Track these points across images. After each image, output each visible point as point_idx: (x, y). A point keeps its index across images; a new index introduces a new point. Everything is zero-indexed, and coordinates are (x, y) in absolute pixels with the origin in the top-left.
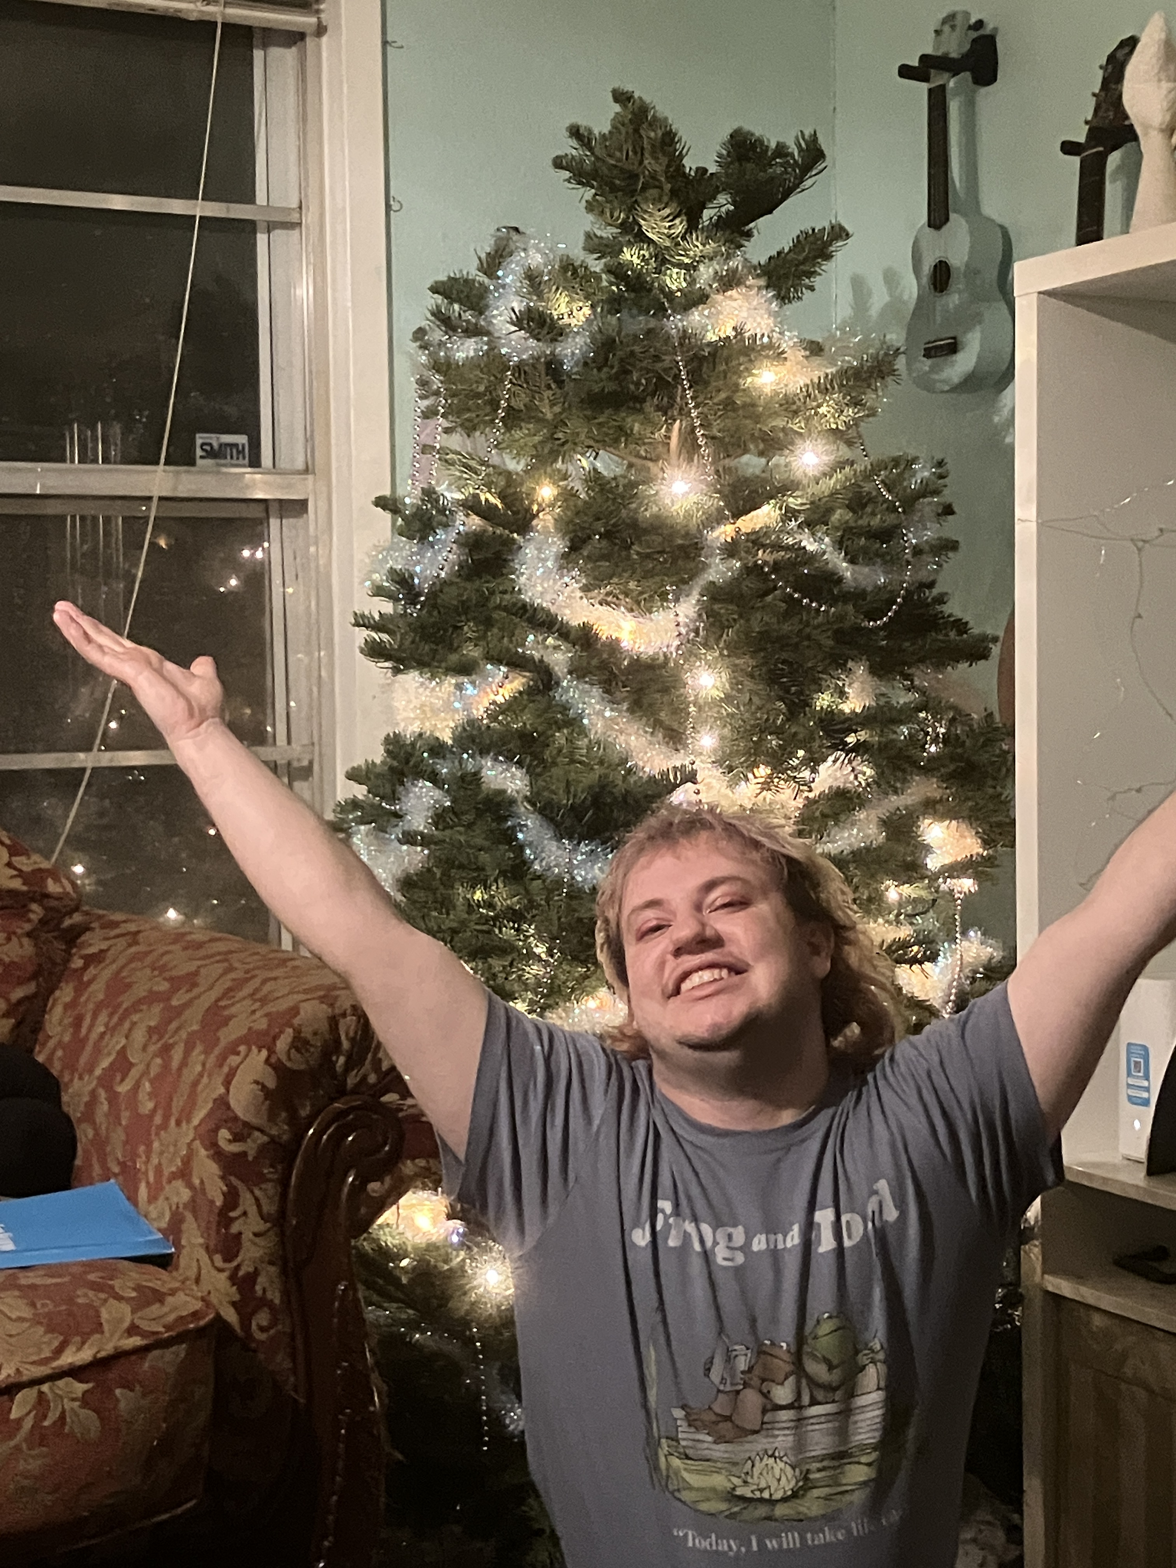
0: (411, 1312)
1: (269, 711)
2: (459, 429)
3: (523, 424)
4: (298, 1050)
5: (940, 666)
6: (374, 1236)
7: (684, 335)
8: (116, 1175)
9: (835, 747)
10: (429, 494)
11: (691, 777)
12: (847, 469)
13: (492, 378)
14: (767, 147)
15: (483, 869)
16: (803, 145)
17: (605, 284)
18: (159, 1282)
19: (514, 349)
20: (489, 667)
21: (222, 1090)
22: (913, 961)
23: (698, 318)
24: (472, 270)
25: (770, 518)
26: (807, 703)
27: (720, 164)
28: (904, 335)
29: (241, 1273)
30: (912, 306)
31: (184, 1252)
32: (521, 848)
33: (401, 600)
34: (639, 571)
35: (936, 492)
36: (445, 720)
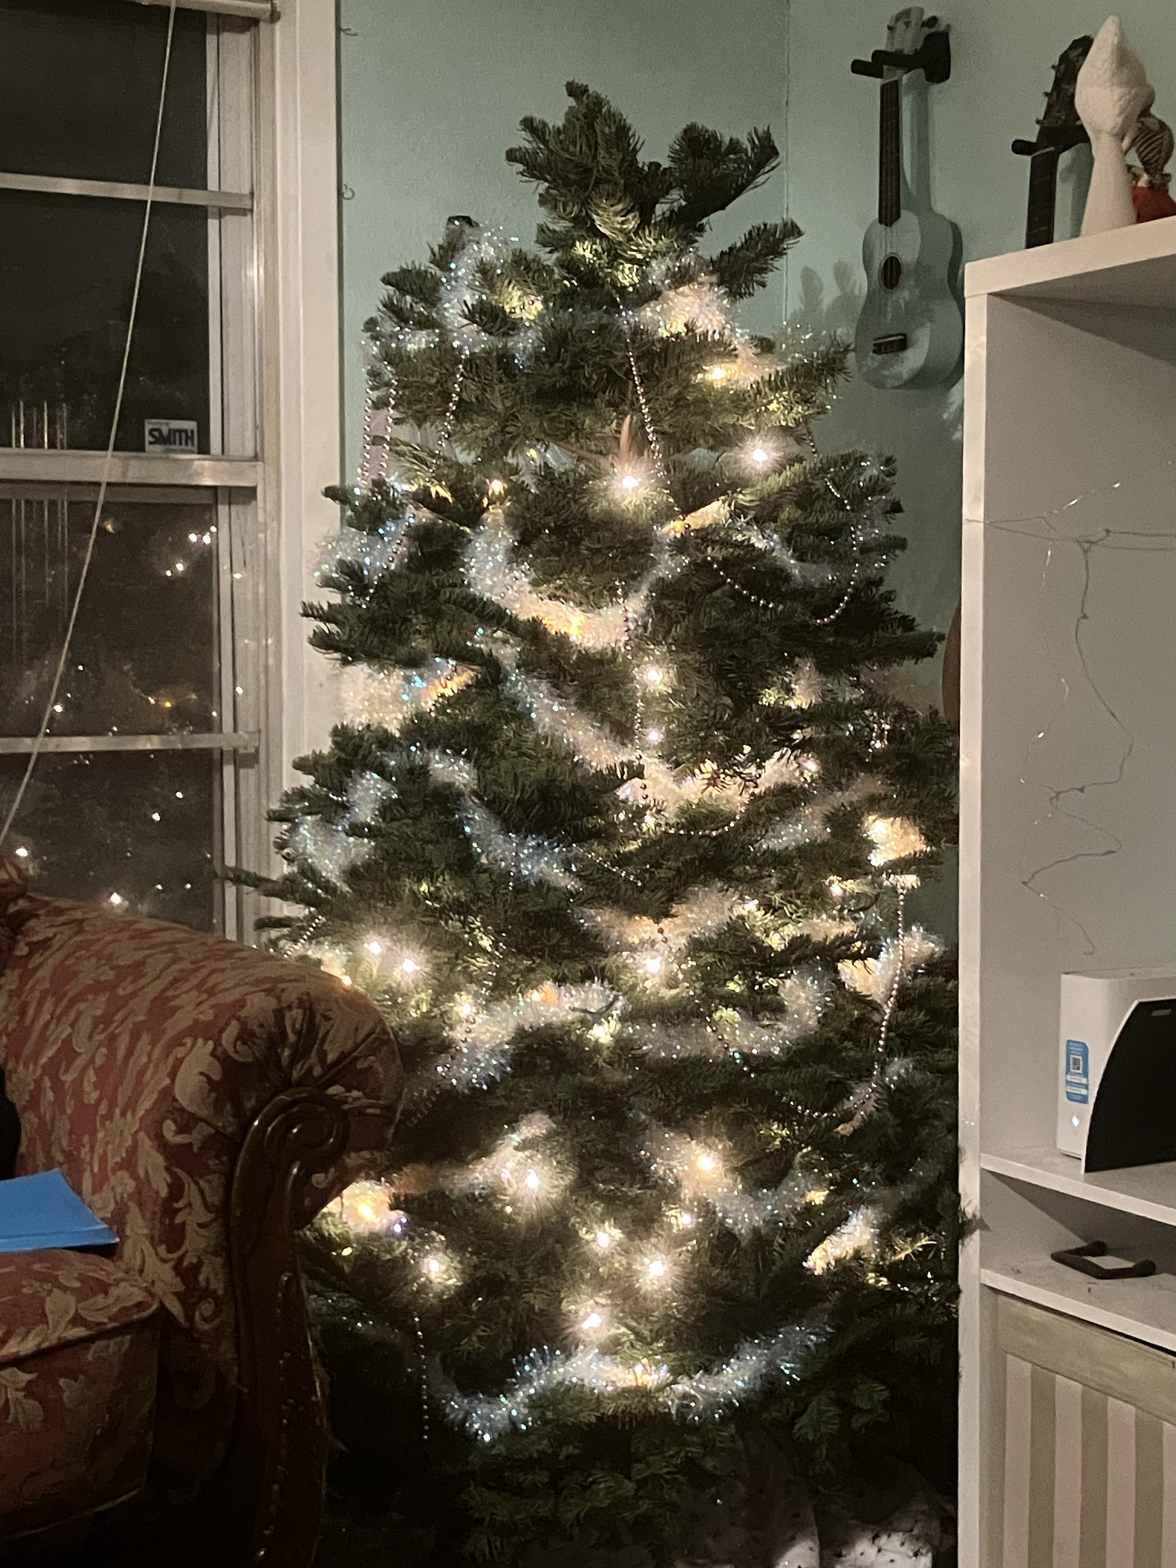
0: (352, 1300)
1: (216, 699)
2: (411, 421)
3: (474, 416)
4: (244, 1043)
5: (885, 662)
6: (317, 1226)
7: (636, 331)
8: (61, 1164)
9: (780, 745)
10: (379, 485)
11: (638, 772)
12: (797, 466)
13: (444, 371)
14: (721, 142)
15: (431, 862)
16: (757, 142)
17: (556, 276)
18: (103, 1273)
19: (466, 342)
20: (438, 660)
21: (168, 1081)
22: (856, 957)
23: (649, 314)
24: (423, 261)
25: (719, 514)
26: (755, 698)
27: (673, 160)
28: (852, 332)
29: (185, 1264)
30: (862, 302)
31: (129, 1243)
32: (468, 839)
33: (349, 591)
34: (588, 565)
35: (885, 490)
36: (393, 712)
